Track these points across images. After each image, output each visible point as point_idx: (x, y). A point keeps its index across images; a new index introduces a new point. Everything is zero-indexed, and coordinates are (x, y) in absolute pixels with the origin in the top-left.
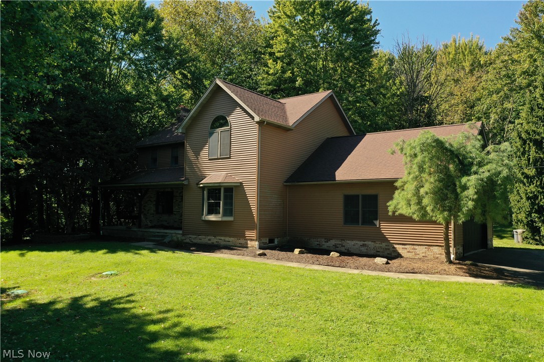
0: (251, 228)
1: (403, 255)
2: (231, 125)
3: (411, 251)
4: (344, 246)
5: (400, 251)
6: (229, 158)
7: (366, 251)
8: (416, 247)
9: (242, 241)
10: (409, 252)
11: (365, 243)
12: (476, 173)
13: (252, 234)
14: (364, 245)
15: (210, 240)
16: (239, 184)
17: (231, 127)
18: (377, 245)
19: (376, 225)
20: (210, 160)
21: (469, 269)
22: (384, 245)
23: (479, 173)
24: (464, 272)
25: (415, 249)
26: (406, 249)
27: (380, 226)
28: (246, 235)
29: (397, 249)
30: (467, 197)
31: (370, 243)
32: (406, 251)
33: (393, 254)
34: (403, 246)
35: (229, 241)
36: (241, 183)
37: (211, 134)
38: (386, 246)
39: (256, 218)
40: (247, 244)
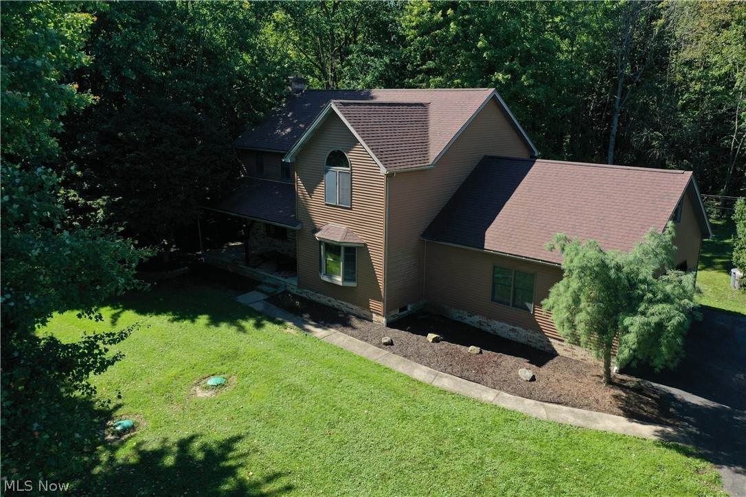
2: (352, 167)
4: (490, 326)
6: (351, 209)
7: (515, 337)
9: (366, 312)
11: (515, 328)
13: (377, 306)
14: (513, 330)
17: (352, 170)
18: (529, 334)
19: (529, 310)
22: (537, 335)
25: (574, 349)
27: (534, 312)
28: (371, 307)
29: (553, 344)
31: (521, 329)
32: (562, 348)
34: (560, 343)
36: (365, 245)
37: (327, 171)
38: (540, 337)
40: (372, 317)
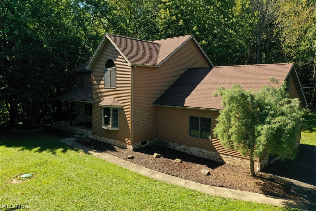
0: (129, 137)
1: (225, 162)
2: (116, 66)
3: (231, 160)
4: (189, 150)
5: (224, 159)
6: (116, 89)
7: (202, 155)
8: (235, 158)
9: (123, 144)
10: (229, 160)
11: (202, 150)
12: (269, 123)
13: (128, 141)
14: (201, 151)
15: (106, 140)
16: (121, 107)
17: (116, 68)
18: (209, 153)
19: (209, 139)
20: (105, 88)
21: (264, 186)
22: (214, 153)
23: (272, 123)
24: (260, 189)
25: (233, 159)
26: (228, 158)
27: (211, 140)
28: (126, 141)
29: (222, 157)
30: (260, 142)
31: (205, 150)
32: (227, 160)
33: (219, 160)
34: (226, 156)
35: (117, 143)
36: (122, 106)
37: (106, 71)
38: (215, 154)
39: (131, 131)
40: (126, 147)
